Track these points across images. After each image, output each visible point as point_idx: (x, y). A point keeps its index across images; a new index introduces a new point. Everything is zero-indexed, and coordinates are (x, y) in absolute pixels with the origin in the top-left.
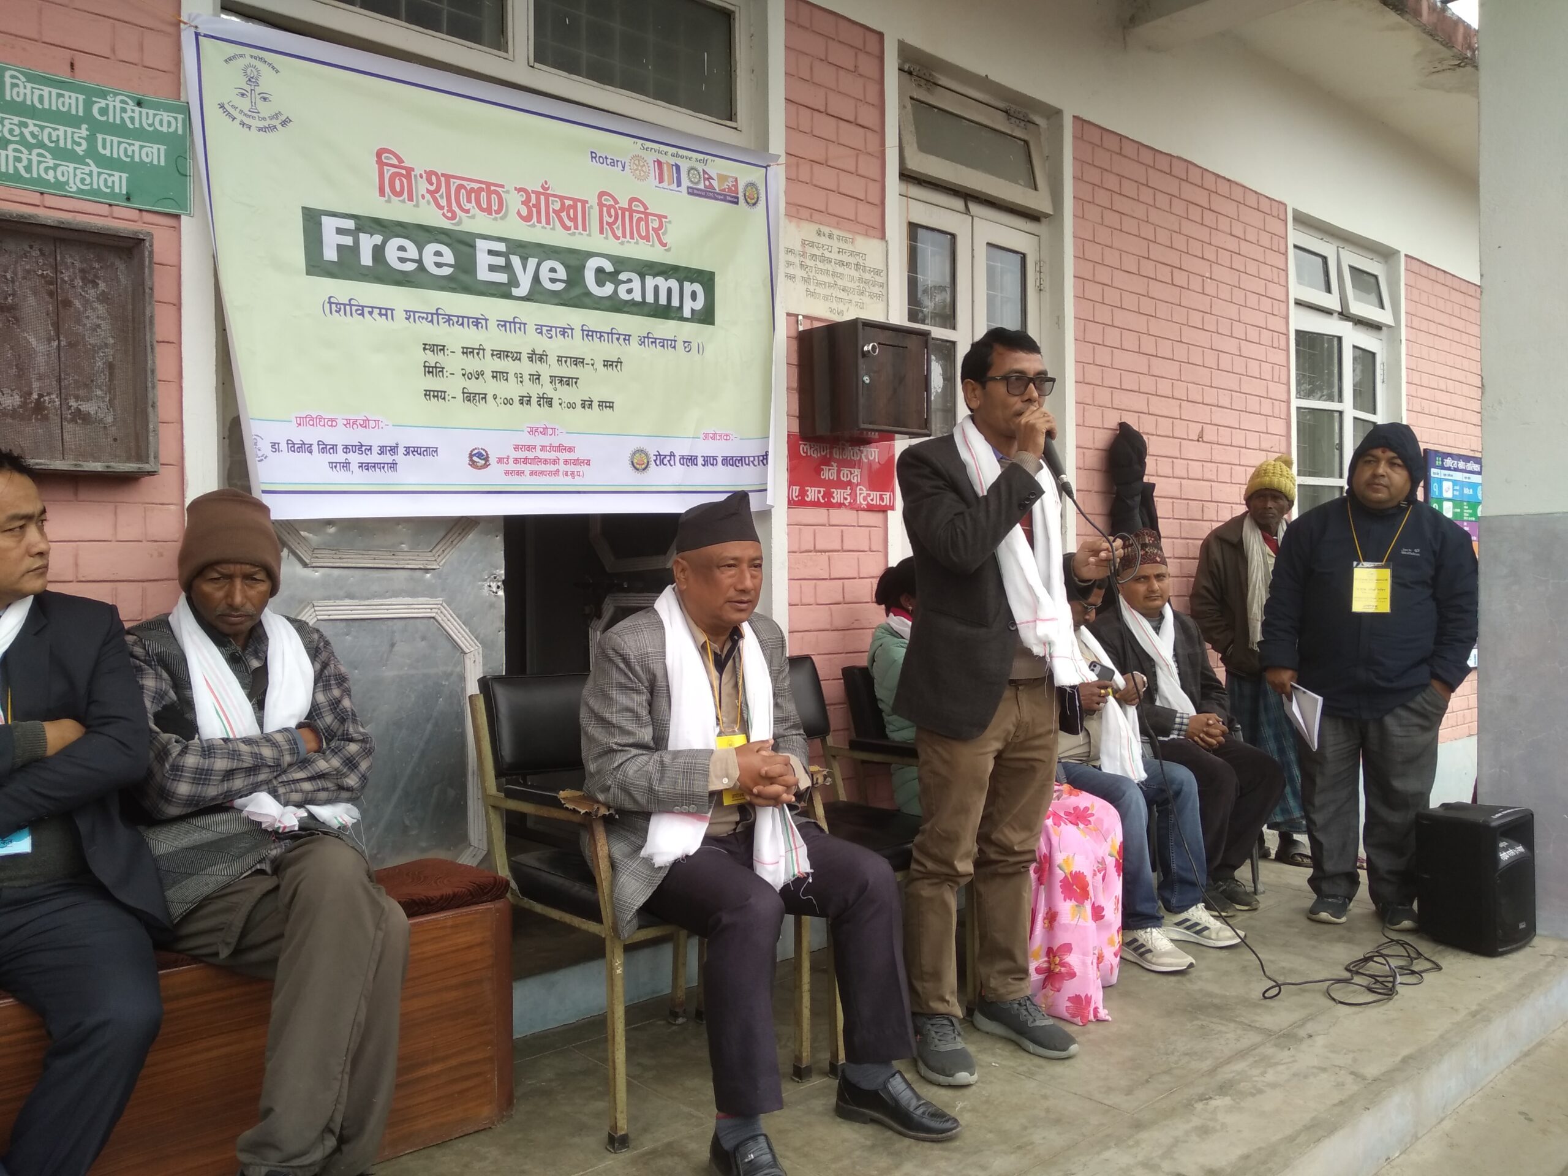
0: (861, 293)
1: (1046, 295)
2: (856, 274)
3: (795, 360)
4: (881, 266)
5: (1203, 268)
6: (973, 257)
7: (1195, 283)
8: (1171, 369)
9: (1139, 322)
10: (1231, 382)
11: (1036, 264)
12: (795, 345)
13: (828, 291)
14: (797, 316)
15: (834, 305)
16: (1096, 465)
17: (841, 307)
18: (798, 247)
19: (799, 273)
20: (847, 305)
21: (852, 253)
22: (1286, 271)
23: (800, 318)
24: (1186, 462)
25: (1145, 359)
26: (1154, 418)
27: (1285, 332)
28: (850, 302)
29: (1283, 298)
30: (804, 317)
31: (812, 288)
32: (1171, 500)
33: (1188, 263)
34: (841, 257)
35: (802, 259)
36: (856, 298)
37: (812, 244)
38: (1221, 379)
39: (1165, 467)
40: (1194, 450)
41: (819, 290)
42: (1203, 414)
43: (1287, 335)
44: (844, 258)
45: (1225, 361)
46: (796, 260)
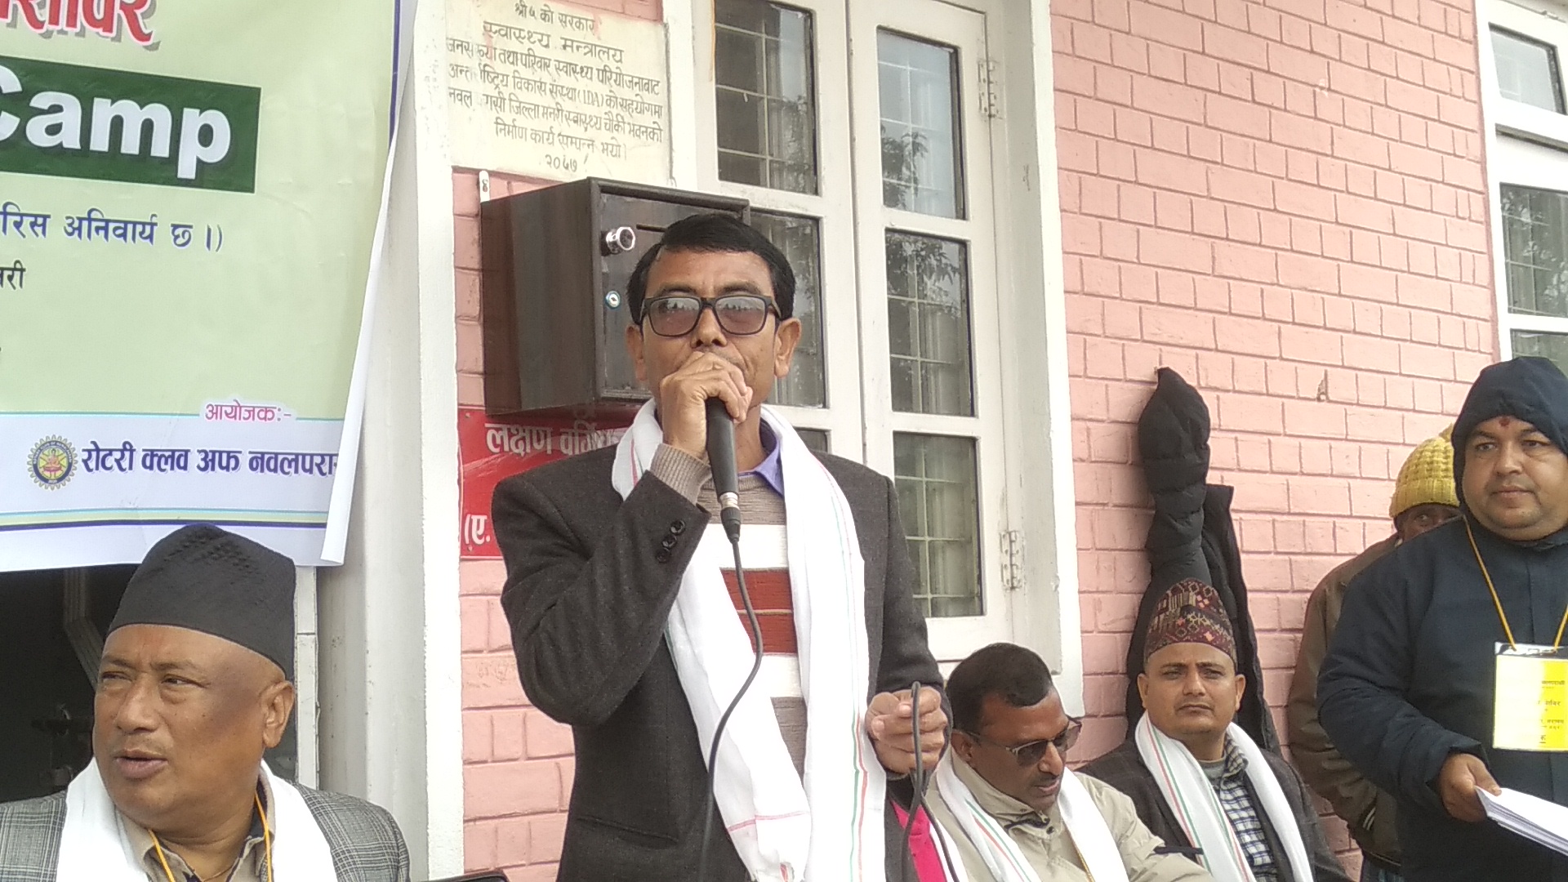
0: (615, 126)
1: (1002, 126)
2: (603, 90)
3: (473, 259)
4: (655, 73)
5: (1314, 70)
6: (850, 54)
7: (1300, 100)
8: (1256, 263)
9: (1192, 177)
10: (1379, 285)
11: (980, 66)
12: (473, 231)
13: (542, 124)
14: (476, 172)
15: (557, 151)
16: (1114, 454)
17: (571, 153)
18: (477, 37)
19: (480, 88)
20: (585, 150)
21: (592, 49)
22: (1476, 73)
23: (483, 176)
24: (1296, 441)
25: (1204, 246)
26: (1229, 357)
27: (1481, 188)
28: (591, 143)
29: (1475, 125)
30: (492, 174)
31: (507, 117)
32: (1269, 517)
33: (1282, 61)
34: (570, 56)
35: (485, 60)
36: (604, 136)
37: (506, 32)
38: (1357, 281)
39: (1254, 453)
40: (1309, 418)
41: (522, 121)
42: (1324, 346)
43: (1484, 194)
44: (578, 58)
45: (1366, 248)
46: (473, 62)
